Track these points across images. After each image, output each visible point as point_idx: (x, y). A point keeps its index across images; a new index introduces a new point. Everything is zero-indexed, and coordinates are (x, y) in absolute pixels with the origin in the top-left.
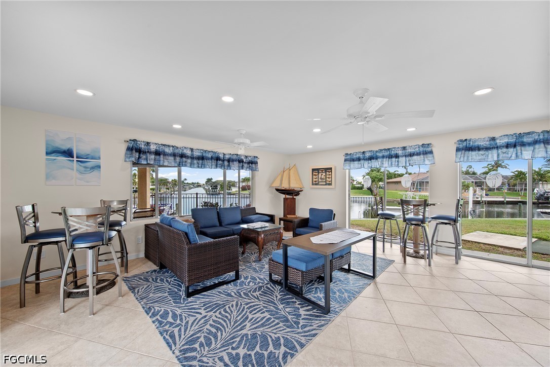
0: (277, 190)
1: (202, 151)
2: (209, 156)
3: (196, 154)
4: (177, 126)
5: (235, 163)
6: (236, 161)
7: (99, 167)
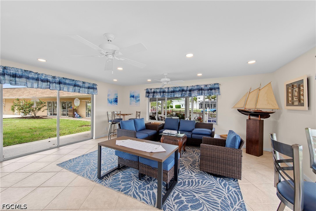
0: (240, 111)
1: (173, 88)
2: (178, 89)
3: (171, 90)
4: (149, 80)
5: (195, 91)
6: (196, 90)
7: (139, 100)
